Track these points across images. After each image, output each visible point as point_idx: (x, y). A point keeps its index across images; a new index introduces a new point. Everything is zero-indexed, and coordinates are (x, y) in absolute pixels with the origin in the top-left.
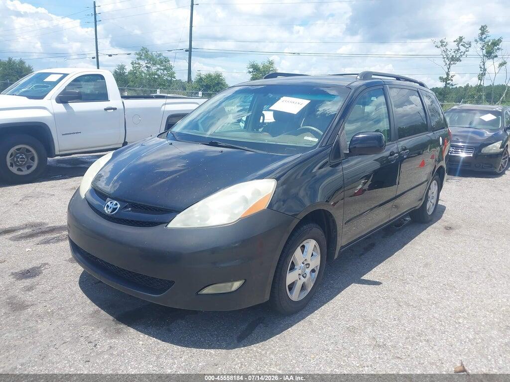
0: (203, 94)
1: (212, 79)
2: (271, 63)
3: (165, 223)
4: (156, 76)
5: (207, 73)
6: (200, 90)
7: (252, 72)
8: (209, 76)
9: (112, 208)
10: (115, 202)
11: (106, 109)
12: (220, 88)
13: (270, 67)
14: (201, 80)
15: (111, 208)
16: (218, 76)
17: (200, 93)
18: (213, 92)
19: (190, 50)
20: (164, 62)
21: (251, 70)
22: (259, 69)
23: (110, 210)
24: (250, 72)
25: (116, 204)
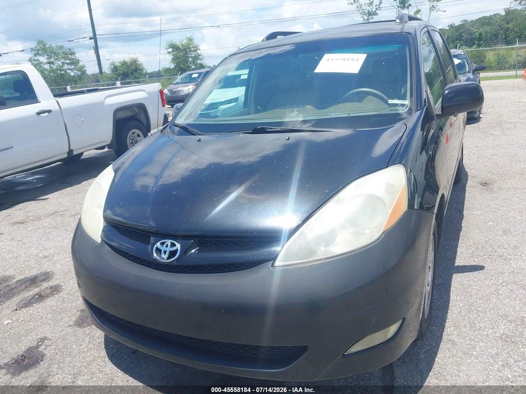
0: (121, 84)
1: (128, 67)
2: (190, 40)
3: (268, 261)
4: (62, 72)
5: (122, 60)
6: (117, 80)
7: (172, 52)
8: (124, 63)
9: (167, 253)
10: (169, 242)
11: (38, 114)
12: (140, 73)
13: (190, 44)
14: (115, 69)
15: (165, 252)
16: (135, 62)
17: (118, 83)
18: (133, 79)
19: (94, 38)
20: (68, 54)
21: (170, 50)
22: (179, 47)
23: (165, 256)
24: (169, 53)
25: (173, 245)
